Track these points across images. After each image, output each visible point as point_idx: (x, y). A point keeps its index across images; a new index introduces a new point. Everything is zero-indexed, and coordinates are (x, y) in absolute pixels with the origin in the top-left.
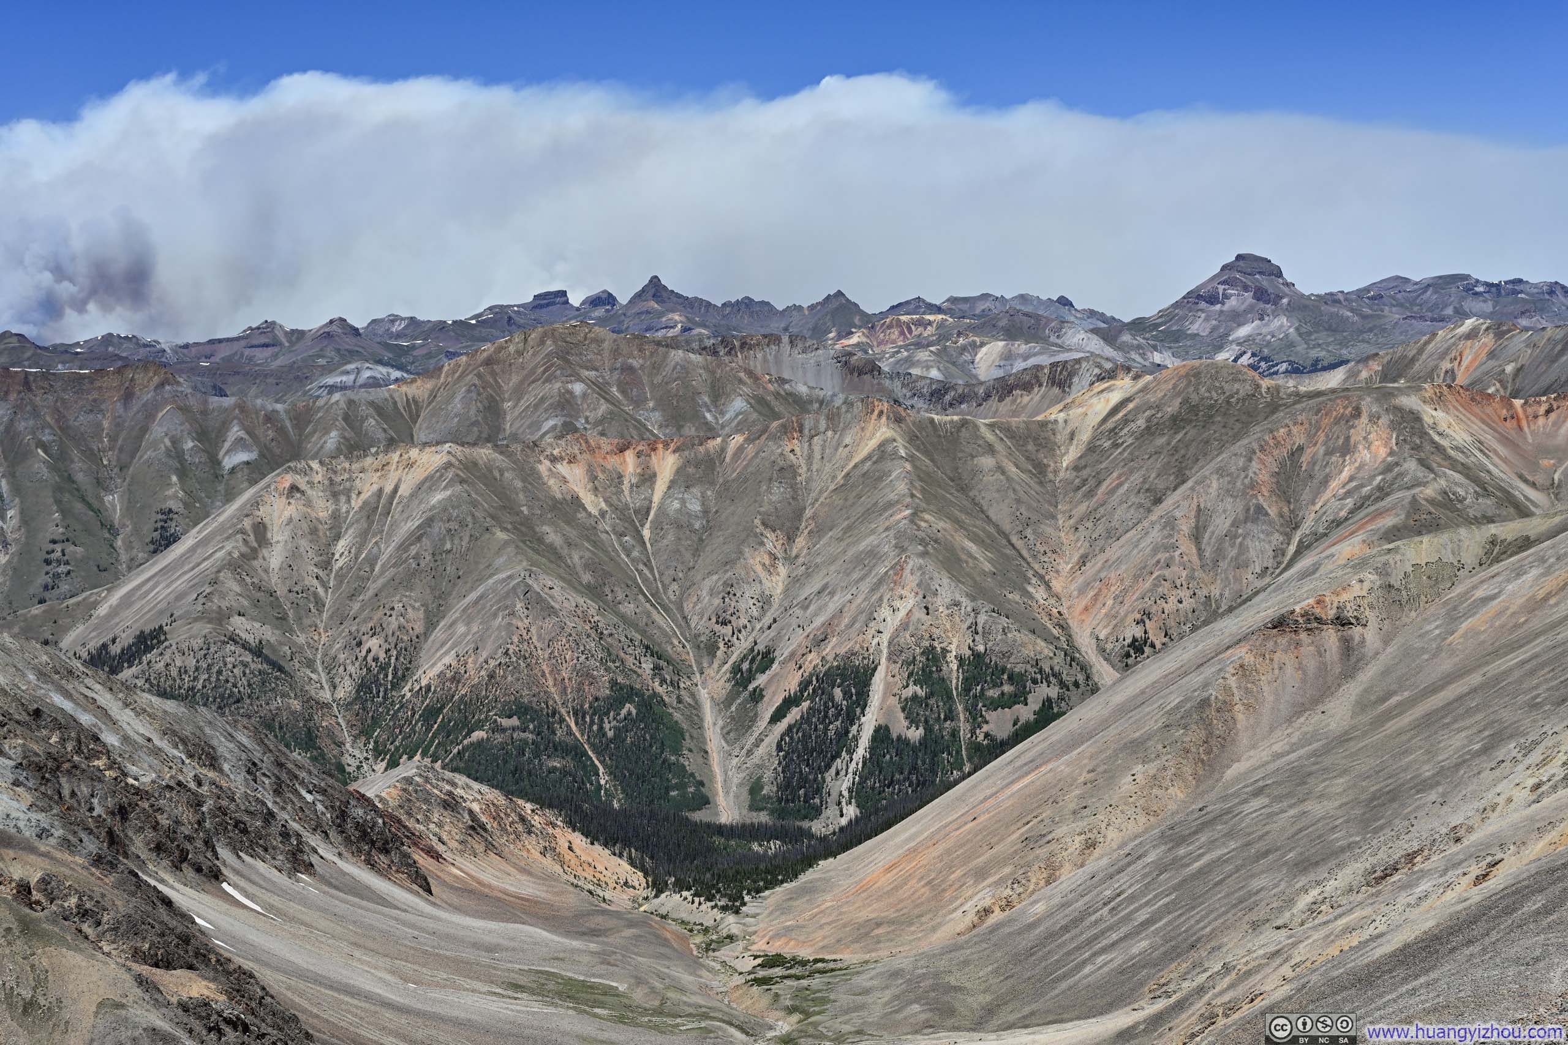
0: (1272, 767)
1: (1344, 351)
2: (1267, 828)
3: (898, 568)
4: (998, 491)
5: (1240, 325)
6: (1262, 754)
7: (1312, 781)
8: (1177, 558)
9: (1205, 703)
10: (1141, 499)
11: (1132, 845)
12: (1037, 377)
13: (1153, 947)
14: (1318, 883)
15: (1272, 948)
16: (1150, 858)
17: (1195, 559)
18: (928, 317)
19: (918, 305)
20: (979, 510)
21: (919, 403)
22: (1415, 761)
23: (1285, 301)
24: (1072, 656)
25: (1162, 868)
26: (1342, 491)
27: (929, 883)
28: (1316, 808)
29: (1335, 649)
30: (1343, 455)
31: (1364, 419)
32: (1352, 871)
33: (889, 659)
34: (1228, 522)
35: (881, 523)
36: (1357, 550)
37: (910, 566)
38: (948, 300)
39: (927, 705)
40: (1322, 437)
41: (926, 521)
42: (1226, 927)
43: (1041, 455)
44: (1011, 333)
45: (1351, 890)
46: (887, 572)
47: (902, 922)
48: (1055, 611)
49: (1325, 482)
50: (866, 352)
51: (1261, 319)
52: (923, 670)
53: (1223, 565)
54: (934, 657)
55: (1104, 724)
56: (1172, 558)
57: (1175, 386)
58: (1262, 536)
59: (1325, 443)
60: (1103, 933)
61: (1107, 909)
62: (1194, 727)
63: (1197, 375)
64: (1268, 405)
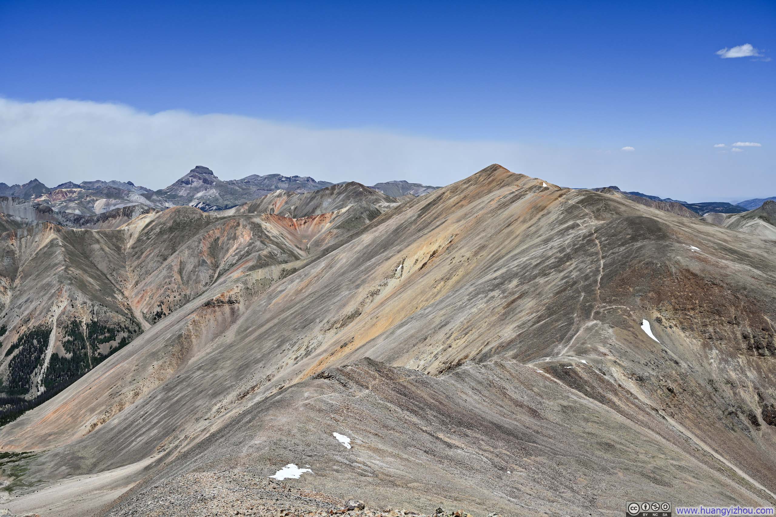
0: (205, 358)
1: (236, 202)
2: (202, 382)
3: (60, 290)
4: (101, 258)
5: (198, 192)
6: (202, 354)
7: (219, 362)
8: (173, 281)
9: (180, 336)
10: (158, 259)
11: (152, 393)
12: (118, 213)
13: (159, 432)
14: (220, 401)
15: (203, 428)
16: (158, 398)
17: (180, 281)
18: (74, 189)
19: (70, 185)
20: (93, 265)
21: (70, 224)
22: (255, 352)
23: (214, 183)
24: (133, 320)
25: (163, 401)
26: (234, 253)
27: (71, 416)
28: (219, 373)
29: (228, 313)
30: (234, 240)
31: (241, 227)
32: (232, 395)
33: (57, 326)
34: (192, 266)
35: (53, 272)
36: (239, 275)
37: (65, 289)
38: (83, 183)
39: (74, 344)
40: (226, 234)
41: (71, 271)
42: (187, 421)
43: (118, 243)
44: (109, 195)
45: (232, 403)
46: (55, 292)
47: (60, 433)
48: (126, 303)
49: (227, 250)
50: (48, 203)
51: (206, 190)
52: (72, 330)
53: (191, 282)
54: (76, 325)
55: (142, 347)
56: (171, 281)
57: (170, 216)
58: (205, 271)
59: (227, 236)
60: (140, 429)
61: (141, 419)
62: (176, 345)
63: (179, 211)
64: (206, 222)
